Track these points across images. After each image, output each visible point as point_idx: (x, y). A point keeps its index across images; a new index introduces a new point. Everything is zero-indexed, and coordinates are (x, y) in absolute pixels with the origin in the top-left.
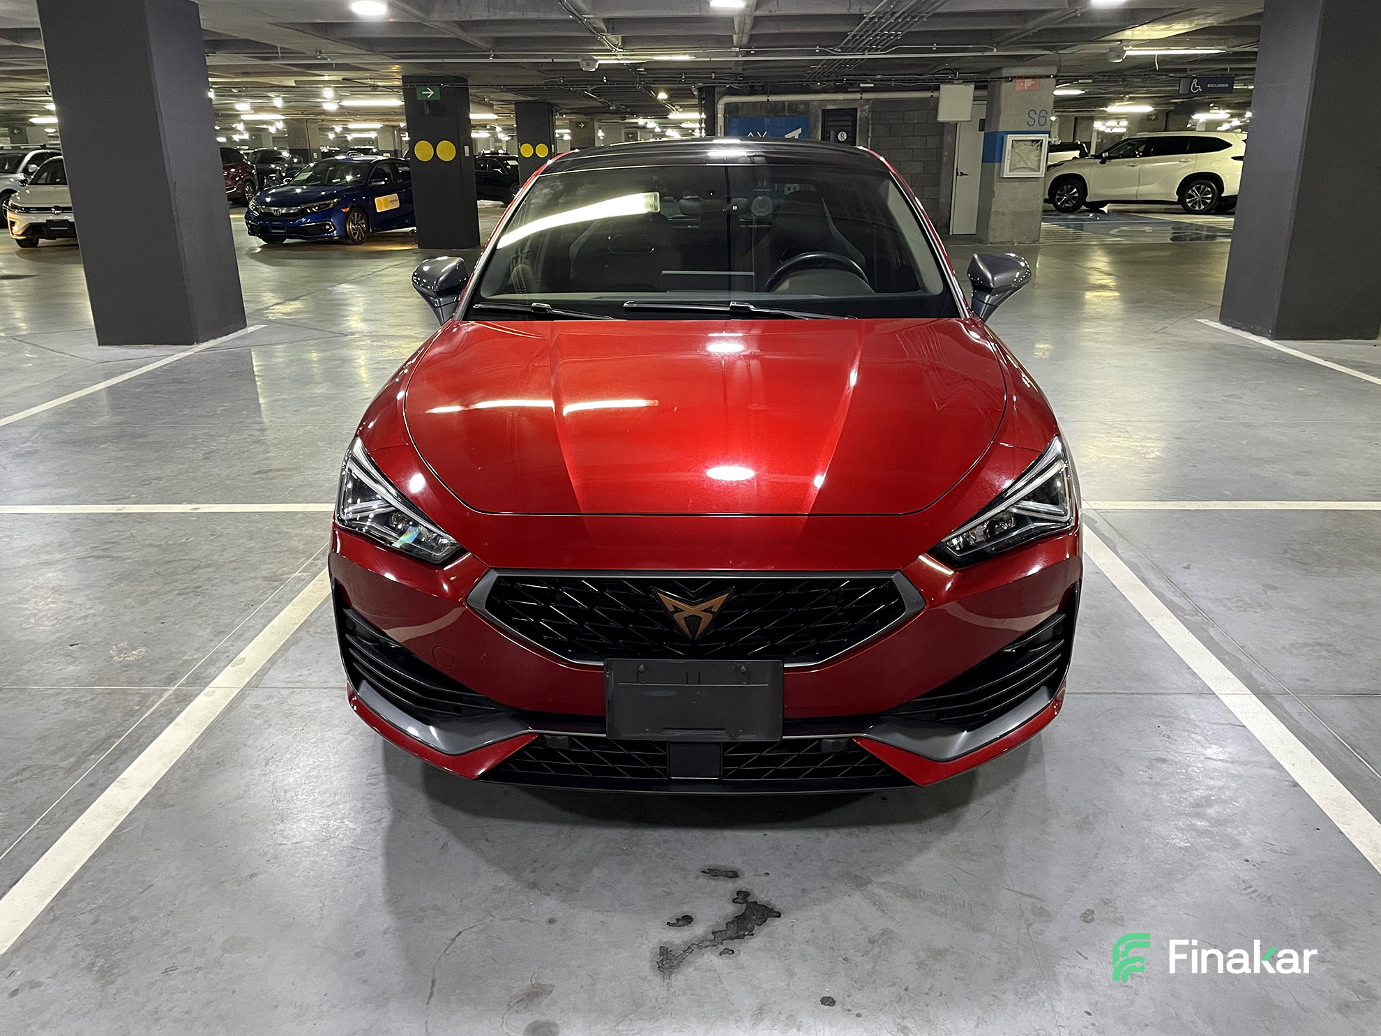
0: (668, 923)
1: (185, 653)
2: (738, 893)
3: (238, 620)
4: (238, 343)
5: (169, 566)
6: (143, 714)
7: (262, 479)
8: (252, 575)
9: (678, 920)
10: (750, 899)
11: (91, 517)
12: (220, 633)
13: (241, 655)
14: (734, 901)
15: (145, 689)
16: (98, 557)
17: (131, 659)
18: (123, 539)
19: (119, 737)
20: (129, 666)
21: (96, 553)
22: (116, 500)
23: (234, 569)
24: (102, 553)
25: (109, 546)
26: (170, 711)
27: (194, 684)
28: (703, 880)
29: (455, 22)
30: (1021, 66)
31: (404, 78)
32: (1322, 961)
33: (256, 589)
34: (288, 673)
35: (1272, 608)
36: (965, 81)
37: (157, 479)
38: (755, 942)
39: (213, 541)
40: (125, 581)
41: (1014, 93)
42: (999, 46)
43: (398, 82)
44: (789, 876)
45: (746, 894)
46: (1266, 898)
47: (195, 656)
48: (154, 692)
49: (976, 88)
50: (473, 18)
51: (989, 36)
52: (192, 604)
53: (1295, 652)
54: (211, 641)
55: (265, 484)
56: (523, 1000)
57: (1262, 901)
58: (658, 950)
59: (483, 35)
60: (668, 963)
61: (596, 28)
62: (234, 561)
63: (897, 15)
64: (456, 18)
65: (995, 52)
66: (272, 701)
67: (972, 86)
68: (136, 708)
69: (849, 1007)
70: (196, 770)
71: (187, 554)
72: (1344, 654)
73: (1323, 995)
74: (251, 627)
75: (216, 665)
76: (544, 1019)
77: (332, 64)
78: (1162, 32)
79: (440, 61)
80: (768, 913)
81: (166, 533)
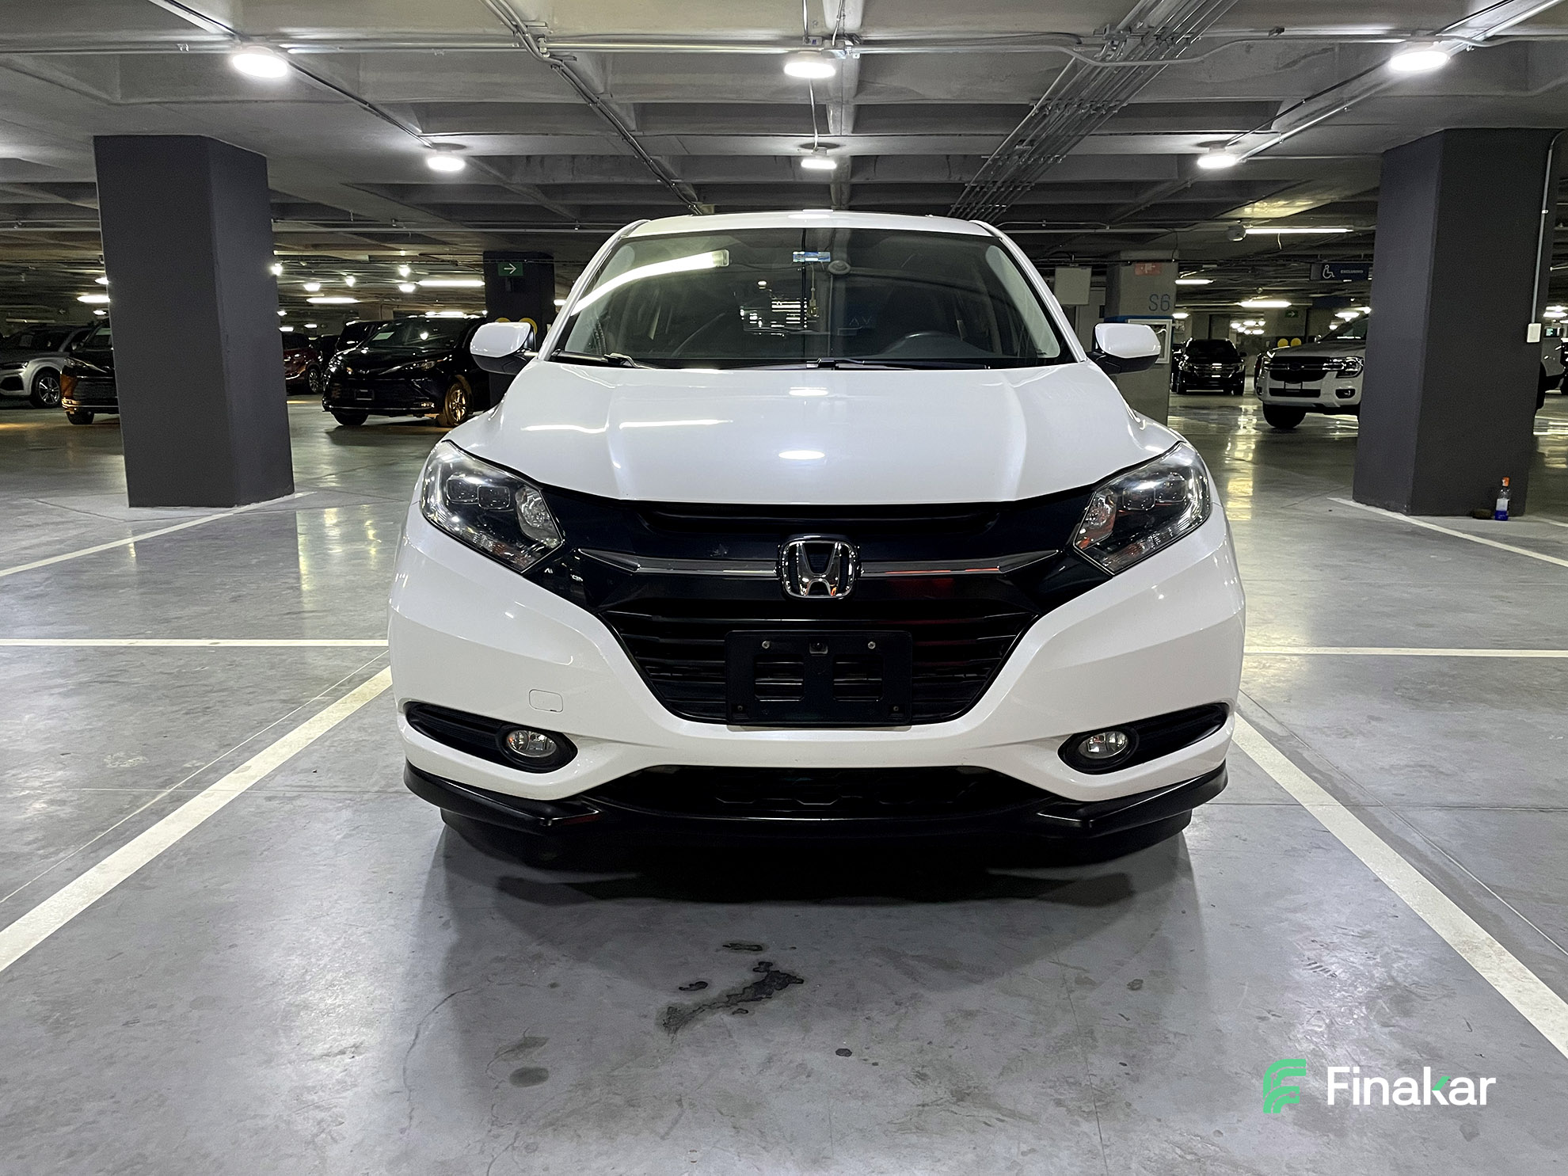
0: (680, 988)
1: (184, 762)
2: (760, 963)
3: (248, 735)
4: (282, 506)
5: (179, 690)
6: (135, 811)
7: (291, 619)
8: (269, 698)
9: (691, 985)
10: (772, 969)
11: (98, 650)
12: (229, 745)
13: (247, 764)
14: (755, 970)
15: (136, 791)
16: (102, 682)
17: (126, 766)
18: (134, 667)
19: (103, 830)
20: (123, 772)
21: (100, 679)
22: (128, 635)
23: (249, 693)
24: (108, 679)
25: (115, 673)
26: (163, 809)
27: (192, 787)
28: (725, 953)
29: (538, 186)
30: (1139, 250)
31: (486, 254)
32: (1385, 1025)
33: (272, 709)
34: (297, 780)
35: (1374, 736)
36: (1082, 265)
37: (176, 618)
38: (772, 1004)
39: (230, 670)
40: (129, 703)
41: (1134, 276)
42: (1110, 222)
43: (478, 258)
44: (816, 949)
45: (769, 964)
46: (1331, 973)
47: (198, 764)
48: (147, 794)
49: (1093, 274)
50: (557, 182)
51: (1102, 212)
52: (199, 721)
53: (1394, 772)
54: (216, 751)
55: (293, 622)
56: (513, 1050)
57: (1326, 976)
58: (666, 1010)
59: (565, 202)
60: (675, 1020)
61: (685, 195)
62: (251, 687)
63: (999, 184)
64: (538, 182)
65: (1108, 230)
66: (275, 803)
67: (1089, 270)
68: (126, 806)
69: (867, 1057)
70: (184, 859)
71: (200, 680)
72: (1447, 775)
73: (1381, 1053)
74: (261, 741)
75: (218, 772)
76: (533, 1066)
77: (405, 235)
78: (1283, 209)
79: (523, 230)
80: (787, 980)
81: (182, 662)
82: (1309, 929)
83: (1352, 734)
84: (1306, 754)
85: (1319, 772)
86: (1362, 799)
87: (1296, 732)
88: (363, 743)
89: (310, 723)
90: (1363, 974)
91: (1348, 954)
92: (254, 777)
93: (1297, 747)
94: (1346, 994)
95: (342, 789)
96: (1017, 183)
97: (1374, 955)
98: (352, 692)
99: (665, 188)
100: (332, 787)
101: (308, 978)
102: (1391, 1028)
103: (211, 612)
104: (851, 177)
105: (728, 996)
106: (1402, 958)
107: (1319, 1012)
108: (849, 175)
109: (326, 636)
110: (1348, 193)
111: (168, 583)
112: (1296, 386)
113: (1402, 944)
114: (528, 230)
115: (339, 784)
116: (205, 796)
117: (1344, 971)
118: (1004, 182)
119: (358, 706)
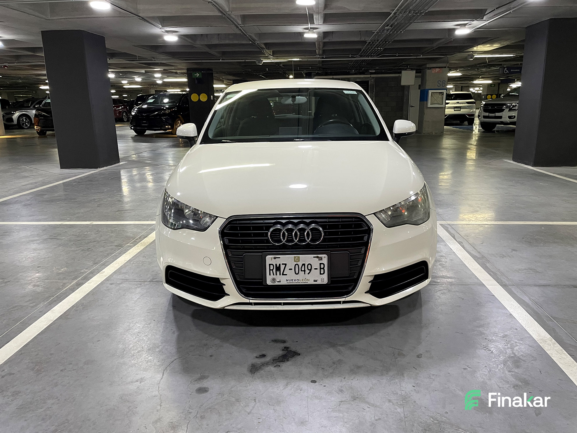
0: (256, 357)
1: (81, 270)
2: (285, 347)
3: (104, 259)
4: (115, 168)
5: (79, 241)
6: (64, 289)
7: (119, 213)
8: (111, 245)
9: (260, 356)
10: (289, 349)
11: (51, 226)
13: (103, 271)
14: (283, 350)
15: (65, 281)
16: (52, 239)
17: (60, 271)
18: (63, 233)
19: (53, 297)
20: (59, 274)
21: (51, 237)
22: (61, 220)
23: (104, 243)
24: (54, 237)
25: (56, 235)
26: (74, 288)
27: (84, 280)
28: (272, 343)
29: (206, 45)
30: (434, 63)
31: (188, 69)
32: (510, 371)
33: (112, 249)
34: (121, 277)
35: (513, 257)
36: (412, 69)
37: (78, 213)
38: (289, 363)
39: (97, 233)
40: (61, 247)
41: (431, 74)
42: (423, 54)
43: (185, 71)
44: (305, 342)
45: (288, 348)
46: (491, 351)
47: (86, 271)
48: (68, 282)
49: (416, 72)
50: (213, 43)
51: (419, 50)
52: (86, 254)
53: (520, 272)
54: (92, 266)
55: (120, 215)
56: (196, 380)
57: (489, 352)
58: (251, 365)
59: (217, 50)
60: (254, 369)
61: (261, 47)
62: (104, 240)
63: (379, 41)
64: (206, 44)
65: (421, 57)
66: (113, 286)
67: (415, 71)
68: (61, 287)
69: (322, 384)
70: (81, 307)
71: (86, 238)
72: (540, 273)
73: (508, 382)
74: (108, 261)
75: (93, 274)
76: (204, 386)
77: (158, 63)
78: (488, 48)
79: (201, 61)
80: (295, 354)
81: (79, 231)
82: (484, 334)
83: (505, 257)
84: (488, 265)
85: (492, 272)
86: (507, 283)
87: (485, 256)
88: (145, 262)
89: (126, 254)
90: (503, 352)
91: (498, 344)
92: (106, 276)
93: (485, 262)
94: (496, 359)
95: (137, 280)
96: (386, 40)
97: (507, 344)
98: (141, 242)
99: (253, 45)
100: (133, 280)
101: (125, 352)
102: (512, 373)
103: (90, 210)
104: (323, 39)
105: (273, 360)
106: (517, 345)
107: (485, 366)
108: (322, 38)
109: (131, 220)
110: (513, 42)
111: (74, 199)
112: (493, 115)
113: (518, 340)
114: (203, 61)
115: (136, 278)
116: (88, 283)
117: (496, 351)
118: (381, 40)
119: (143, 248)
